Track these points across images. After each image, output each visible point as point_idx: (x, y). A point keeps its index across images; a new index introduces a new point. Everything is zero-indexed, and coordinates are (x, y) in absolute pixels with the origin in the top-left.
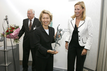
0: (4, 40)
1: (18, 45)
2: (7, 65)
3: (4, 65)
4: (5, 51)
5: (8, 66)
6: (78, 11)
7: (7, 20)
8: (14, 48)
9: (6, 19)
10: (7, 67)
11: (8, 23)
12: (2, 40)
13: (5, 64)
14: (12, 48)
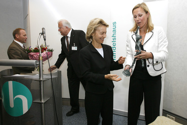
0: (40, 64)
1: (59, 73)
2: (43, 101)
3: (39, 101)
4: (40, 81)
5: (45, 103)
6: (140, 18)
8: (53, 77)
9: (43, 34)
10: (43, 105)
11: (45, 40)
12: (37, 64)
13: (41, 100)
14: (50, 78)
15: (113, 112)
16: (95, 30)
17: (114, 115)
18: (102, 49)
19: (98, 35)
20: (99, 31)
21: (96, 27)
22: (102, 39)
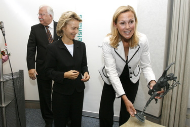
1: (21, 73)
2: (4, 105)
5: (6, 107)
7: (3, 29)
8: (14, 77)
9: (1, 28)
10: (4, 109)
11: (4, 35)
13: (2, 104)
14: (12, 78)
15: (82, 114)
16: (66, 24)
17: (83, 117)
18: (73, 45)
19: (69, 29)
20: (71, 25)
21: (67, 21)
22: (74, 34)
